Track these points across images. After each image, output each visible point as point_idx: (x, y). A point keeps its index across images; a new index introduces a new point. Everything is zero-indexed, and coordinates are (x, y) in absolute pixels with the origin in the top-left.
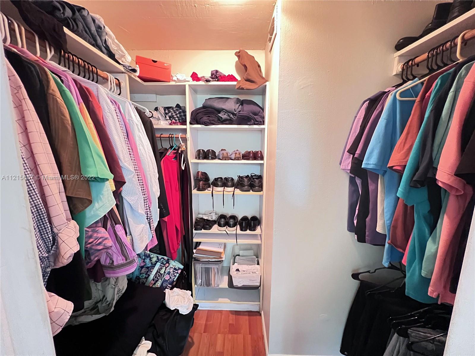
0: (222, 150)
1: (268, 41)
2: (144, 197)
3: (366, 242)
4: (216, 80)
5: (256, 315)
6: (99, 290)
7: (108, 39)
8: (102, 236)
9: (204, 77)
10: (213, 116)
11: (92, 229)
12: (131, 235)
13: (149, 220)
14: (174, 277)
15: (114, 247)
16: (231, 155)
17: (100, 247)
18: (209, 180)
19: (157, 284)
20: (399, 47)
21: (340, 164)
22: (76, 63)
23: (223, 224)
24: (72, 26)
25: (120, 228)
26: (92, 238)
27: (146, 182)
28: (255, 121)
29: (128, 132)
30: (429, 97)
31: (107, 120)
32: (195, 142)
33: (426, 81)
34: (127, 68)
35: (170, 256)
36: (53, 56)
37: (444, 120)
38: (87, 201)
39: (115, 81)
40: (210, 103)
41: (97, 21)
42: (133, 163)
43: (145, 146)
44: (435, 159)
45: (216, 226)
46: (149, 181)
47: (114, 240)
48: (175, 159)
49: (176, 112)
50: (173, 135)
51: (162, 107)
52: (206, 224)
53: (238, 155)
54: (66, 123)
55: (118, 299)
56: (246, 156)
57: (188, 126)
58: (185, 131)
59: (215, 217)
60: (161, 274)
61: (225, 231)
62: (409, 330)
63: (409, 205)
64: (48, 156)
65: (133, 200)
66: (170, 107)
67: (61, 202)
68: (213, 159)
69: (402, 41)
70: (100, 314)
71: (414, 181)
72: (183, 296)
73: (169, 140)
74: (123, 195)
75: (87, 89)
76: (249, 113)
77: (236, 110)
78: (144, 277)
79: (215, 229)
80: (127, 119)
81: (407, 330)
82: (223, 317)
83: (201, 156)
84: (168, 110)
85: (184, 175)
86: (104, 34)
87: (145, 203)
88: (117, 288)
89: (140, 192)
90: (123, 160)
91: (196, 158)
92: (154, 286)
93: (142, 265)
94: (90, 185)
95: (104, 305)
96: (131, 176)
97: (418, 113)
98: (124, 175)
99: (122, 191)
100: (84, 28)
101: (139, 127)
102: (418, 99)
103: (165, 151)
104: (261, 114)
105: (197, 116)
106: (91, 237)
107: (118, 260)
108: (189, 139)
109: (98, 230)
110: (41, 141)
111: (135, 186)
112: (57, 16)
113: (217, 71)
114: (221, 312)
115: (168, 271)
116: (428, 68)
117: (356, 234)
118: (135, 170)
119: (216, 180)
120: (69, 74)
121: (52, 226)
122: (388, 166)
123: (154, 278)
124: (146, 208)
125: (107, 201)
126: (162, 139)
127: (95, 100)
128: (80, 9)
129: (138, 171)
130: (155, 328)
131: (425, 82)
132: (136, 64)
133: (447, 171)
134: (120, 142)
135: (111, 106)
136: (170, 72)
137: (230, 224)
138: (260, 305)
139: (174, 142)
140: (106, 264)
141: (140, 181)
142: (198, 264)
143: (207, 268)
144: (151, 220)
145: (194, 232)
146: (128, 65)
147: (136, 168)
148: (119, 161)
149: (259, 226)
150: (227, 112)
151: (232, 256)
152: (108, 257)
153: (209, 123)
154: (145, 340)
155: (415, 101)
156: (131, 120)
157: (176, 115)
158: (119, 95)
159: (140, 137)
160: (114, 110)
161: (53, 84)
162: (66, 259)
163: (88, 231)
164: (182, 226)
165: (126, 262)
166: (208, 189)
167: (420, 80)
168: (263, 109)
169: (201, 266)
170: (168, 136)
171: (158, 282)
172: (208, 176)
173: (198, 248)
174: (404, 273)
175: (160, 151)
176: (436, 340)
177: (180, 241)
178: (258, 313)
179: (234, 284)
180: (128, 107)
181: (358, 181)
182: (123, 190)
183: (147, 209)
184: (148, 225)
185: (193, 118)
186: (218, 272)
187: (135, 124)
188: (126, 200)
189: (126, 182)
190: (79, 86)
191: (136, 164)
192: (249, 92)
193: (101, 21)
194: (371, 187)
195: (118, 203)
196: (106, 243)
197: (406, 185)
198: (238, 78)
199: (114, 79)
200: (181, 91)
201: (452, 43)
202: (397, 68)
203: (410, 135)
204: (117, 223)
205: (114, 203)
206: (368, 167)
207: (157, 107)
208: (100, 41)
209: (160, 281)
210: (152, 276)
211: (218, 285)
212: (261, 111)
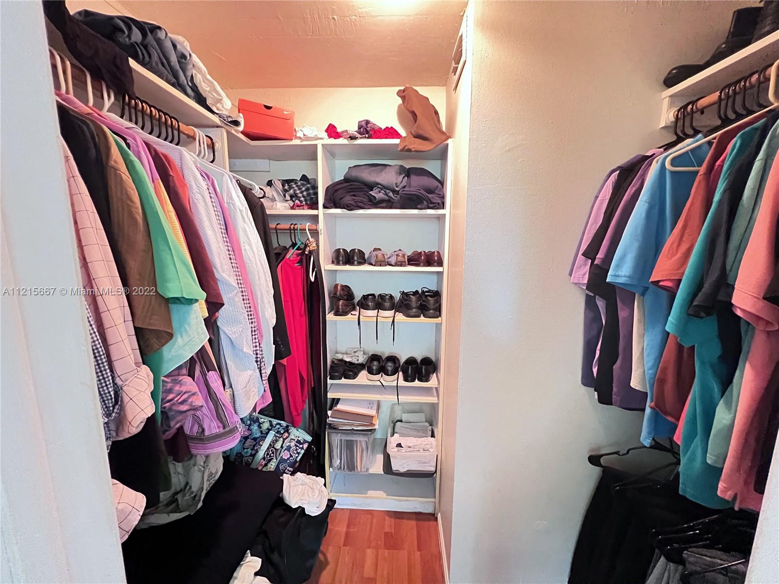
0: (375, 250)
1: (452, 72)
2: (252, 328)
3: (613, 403)
4: (367, 136)
5: (429, 520)
6: (179, 473)
7: (196, 74)
8: (188, 390)
9: (346, 131)
10: (362, 194)
11: (173, 378)
12: (232, 388)
13: (259, 363)
14: (297, 455)
15: (205, 407)
16: (389, 258)
17: (184, 408)
18: (354, 299)
19: (269, 465)
20: (669, 82)
21: (570, 275)
22: (147, 115)
23: (376, 369)
24: (141, 56)
25: (215, 376)
26: (172, 393)
27: (255, 302)
28: (429, 202)
29: (227, 223)
30: (721, 166)
31: (195, 204)
32: (331, 236)
33: (717, 139)
34: (225, 120)
35: (291, 421)
36: (113, 104)
37: (746, 206)
38: (165, 335)
39: (207, 140)
40: (355, 174)
41: (179, 47)
42: (235, 273)
43: (253, 245)
44: (731, 270)
45: (364, 373)
46: (259, 301)
47: (205, 396)
48: (299, 264)
49: (301, 189)
50: (296, 226)
51: (279, 180)
52: (348, 370)
53: (400, 259)
54: (134, 212)
55: (208, 489)
56: (414, 260)
57: (321, 211)
58: (315, 218)
59: (363, 357)
60: (277, 450)
61: (379, 381)
62: (685, 552)
63: (687, 345)
64: (107, 264)
65: (235, 332)
66: (292, 181)
67: (127, 336)
68: (360, 264)
69: (675, 73)
70: (181, 512)
71: (695, 306)
72: (312, 487)
73: (291, 232)
74: (219, 324)
75: (165, 156)
76: (419, 190)
77: (398, 184)
78: (249, 454)
79: (363, 377)
80: (226, 201)
81: (682, 553)
82: (375, 521)
83: (341, 259)
84: (288, 185)
85: (314, 290)
86: (190, 66)
87: (254, 337)
88: (207, 470)
89: (245, 318)
90: (219, 268)
91: (333, 262)
92: (264, 469)
93: (246, 434)
94: (170, 308)
95: (187, 498)
96: (232, 293)
97: (702, 192)
98: (221, 292)
99: (218, 317)
100: (160, 59)
101: (244, 214)
102: (702, 170)
103: (282, 251)
104: (440, 191)
105: (335, 195)
106: (170, 391)
107: (212, 427)
108: (322, 232)
109: (182, 380)
110: (98, 241)
111: (239, 309)
112: (119, 41)
113: (367, 122)
114: (370, 512)
115: (288, 444)
116: (720, 117)
117: (595, 390)
118: (238, 283)
119: (365, 297)
120: (137, 133)
121: (113, 375)
122: (650, 280)
123: (265, 456)
124: (254, 345)
125: (196, 334)
126: (278, 231)
127: (178, 175)
128: (155, 29)
129: (243, 286)
130: (267, 537)
131: (715, 141)
132: (239, 112)
133: (750, 292)
134: (216, 240)
135: (201, 182)
136: (292, 124)
137: (388, 370)
138: (435, 502)
139: (299, 236)
140: (192, 433)
141: (245, 302)
142: (335, 434)
143: (350, 440)
144: (263, 364)
145: (328, 382)
146: (225, 115)
147: (239, 281)
148: (215, 270)
149: (435, 374)
150: (384, 187)
151: (391, 421)
152: (196, 423)
153: (355, 206)
154: (252, 556)
155: (697, 172)
156: (232, 204)
157: (302, 192)
158: (212, 162)
159: (245, 231)
160: (206, 190)
161: (115, 150)
162: (135, 426)
163: (166, 382)
164: (309, 374)
165: (224, 431)
166: (352, 313)
167: (705, 137)
168: (442, 183)
169: (339, 438)
170: (288, 227)
171: (271, 463)
172: (352, 293)
173: (335, 408)
174: (678, 457)
175: (276, 251)
176: (732, 570)
177: (306, 397)
178: (432, 517)
179: (394, 468)
180: (227, 182)
181: (601, 304)
182: (220, 317)
183: (256, 346)
184: (258, 371)
185: (328, 198)
186: (367, 448)
187: (238, 211)
188: (224, 332)
189: (225, 303)
190: (153, 153)
191: (240, 274)
192: (420, 155)
193: (185, 46)
194: (622, 314)
195: (212, 337)
196: (194, 400)
197: (681, 313)
198: (403, 132)
199: (205, 137)
200: (310, 153)
201: (762, 77)
202: (667, 116)
203: (688, 230)
204: (210, 369)
205: (206, 337)
206: (617, 281)
207: (272, 180)
208: (184, 78)
209: (275, 460)
210: (261, 454)
211: (367, 469)
212: (440, 186)
